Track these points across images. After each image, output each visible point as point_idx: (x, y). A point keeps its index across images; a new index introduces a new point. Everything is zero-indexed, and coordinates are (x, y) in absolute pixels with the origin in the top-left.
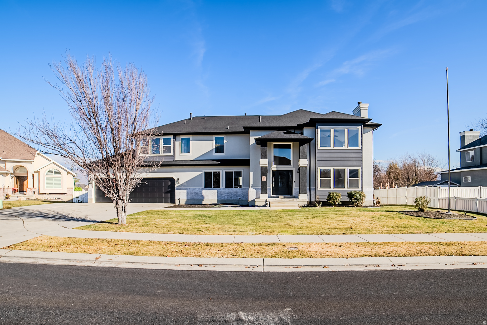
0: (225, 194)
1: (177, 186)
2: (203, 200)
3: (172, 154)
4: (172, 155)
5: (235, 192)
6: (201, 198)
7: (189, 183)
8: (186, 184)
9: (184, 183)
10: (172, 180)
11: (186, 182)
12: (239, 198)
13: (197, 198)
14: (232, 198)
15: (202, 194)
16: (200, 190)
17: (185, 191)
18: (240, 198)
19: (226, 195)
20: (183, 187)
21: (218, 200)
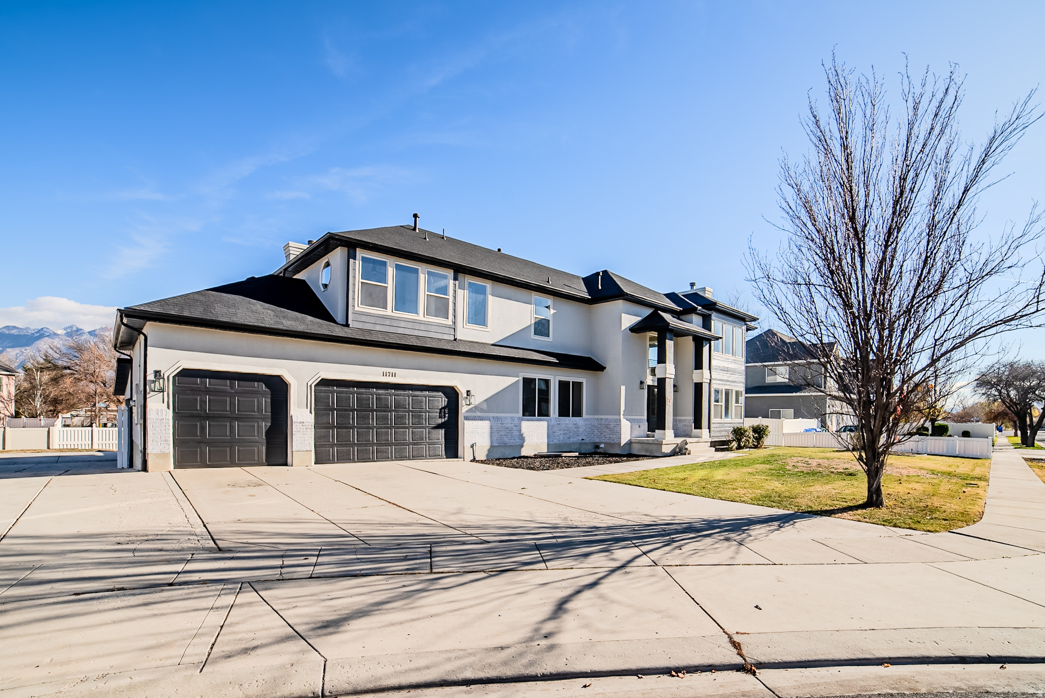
0: (560, 430)
1: (467, 412)
2: (522, 446)
3: (449, 322)
4: (451, 323)
5: (575, 426)
6: (518, 442)
7: (493, 402)
8: (485, 406)
9: (482, 402)
10: (451, 394)
11: (485, 401)
12: (580, 438)
13: (511, 441)
14: (571, 440)
15: (520, 431)
16: (516, 422)
17: (486, 424)
18: (582, 439)
19: (561, 432)
20: (478, 414)
21: (548, 445)
